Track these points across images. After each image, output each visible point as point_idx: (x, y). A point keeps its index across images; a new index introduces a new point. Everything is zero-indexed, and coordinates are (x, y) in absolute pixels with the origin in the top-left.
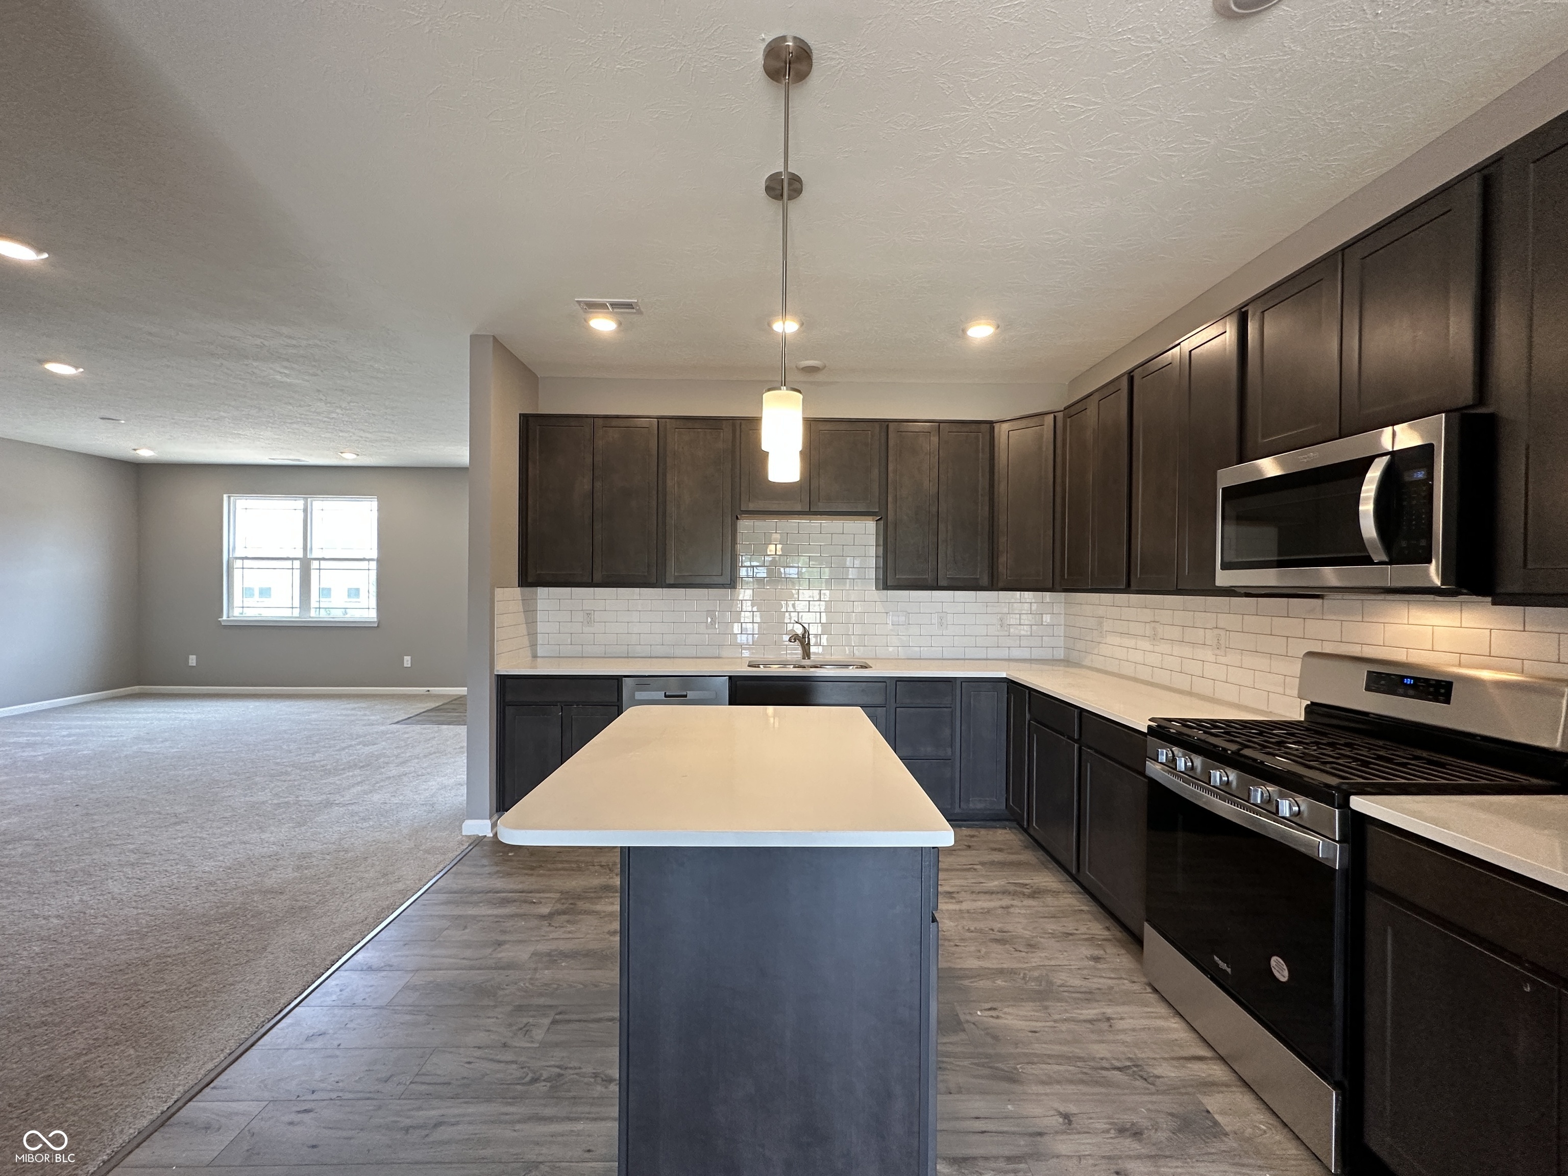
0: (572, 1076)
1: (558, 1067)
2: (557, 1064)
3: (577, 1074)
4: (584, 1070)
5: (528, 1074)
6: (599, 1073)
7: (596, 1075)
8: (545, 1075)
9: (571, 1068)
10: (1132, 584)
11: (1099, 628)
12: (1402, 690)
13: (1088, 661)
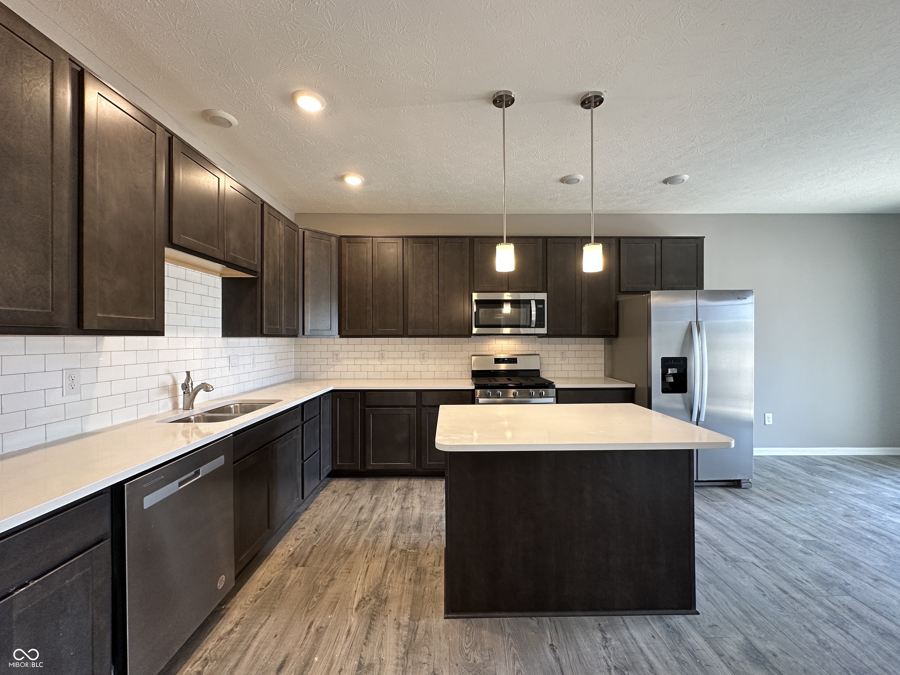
3: (610, 658)
6: (603, 646)
7: (605, 647)
10: (410, 332)
11: (335, 357)
12: (505, 362)
13: (324, 376)
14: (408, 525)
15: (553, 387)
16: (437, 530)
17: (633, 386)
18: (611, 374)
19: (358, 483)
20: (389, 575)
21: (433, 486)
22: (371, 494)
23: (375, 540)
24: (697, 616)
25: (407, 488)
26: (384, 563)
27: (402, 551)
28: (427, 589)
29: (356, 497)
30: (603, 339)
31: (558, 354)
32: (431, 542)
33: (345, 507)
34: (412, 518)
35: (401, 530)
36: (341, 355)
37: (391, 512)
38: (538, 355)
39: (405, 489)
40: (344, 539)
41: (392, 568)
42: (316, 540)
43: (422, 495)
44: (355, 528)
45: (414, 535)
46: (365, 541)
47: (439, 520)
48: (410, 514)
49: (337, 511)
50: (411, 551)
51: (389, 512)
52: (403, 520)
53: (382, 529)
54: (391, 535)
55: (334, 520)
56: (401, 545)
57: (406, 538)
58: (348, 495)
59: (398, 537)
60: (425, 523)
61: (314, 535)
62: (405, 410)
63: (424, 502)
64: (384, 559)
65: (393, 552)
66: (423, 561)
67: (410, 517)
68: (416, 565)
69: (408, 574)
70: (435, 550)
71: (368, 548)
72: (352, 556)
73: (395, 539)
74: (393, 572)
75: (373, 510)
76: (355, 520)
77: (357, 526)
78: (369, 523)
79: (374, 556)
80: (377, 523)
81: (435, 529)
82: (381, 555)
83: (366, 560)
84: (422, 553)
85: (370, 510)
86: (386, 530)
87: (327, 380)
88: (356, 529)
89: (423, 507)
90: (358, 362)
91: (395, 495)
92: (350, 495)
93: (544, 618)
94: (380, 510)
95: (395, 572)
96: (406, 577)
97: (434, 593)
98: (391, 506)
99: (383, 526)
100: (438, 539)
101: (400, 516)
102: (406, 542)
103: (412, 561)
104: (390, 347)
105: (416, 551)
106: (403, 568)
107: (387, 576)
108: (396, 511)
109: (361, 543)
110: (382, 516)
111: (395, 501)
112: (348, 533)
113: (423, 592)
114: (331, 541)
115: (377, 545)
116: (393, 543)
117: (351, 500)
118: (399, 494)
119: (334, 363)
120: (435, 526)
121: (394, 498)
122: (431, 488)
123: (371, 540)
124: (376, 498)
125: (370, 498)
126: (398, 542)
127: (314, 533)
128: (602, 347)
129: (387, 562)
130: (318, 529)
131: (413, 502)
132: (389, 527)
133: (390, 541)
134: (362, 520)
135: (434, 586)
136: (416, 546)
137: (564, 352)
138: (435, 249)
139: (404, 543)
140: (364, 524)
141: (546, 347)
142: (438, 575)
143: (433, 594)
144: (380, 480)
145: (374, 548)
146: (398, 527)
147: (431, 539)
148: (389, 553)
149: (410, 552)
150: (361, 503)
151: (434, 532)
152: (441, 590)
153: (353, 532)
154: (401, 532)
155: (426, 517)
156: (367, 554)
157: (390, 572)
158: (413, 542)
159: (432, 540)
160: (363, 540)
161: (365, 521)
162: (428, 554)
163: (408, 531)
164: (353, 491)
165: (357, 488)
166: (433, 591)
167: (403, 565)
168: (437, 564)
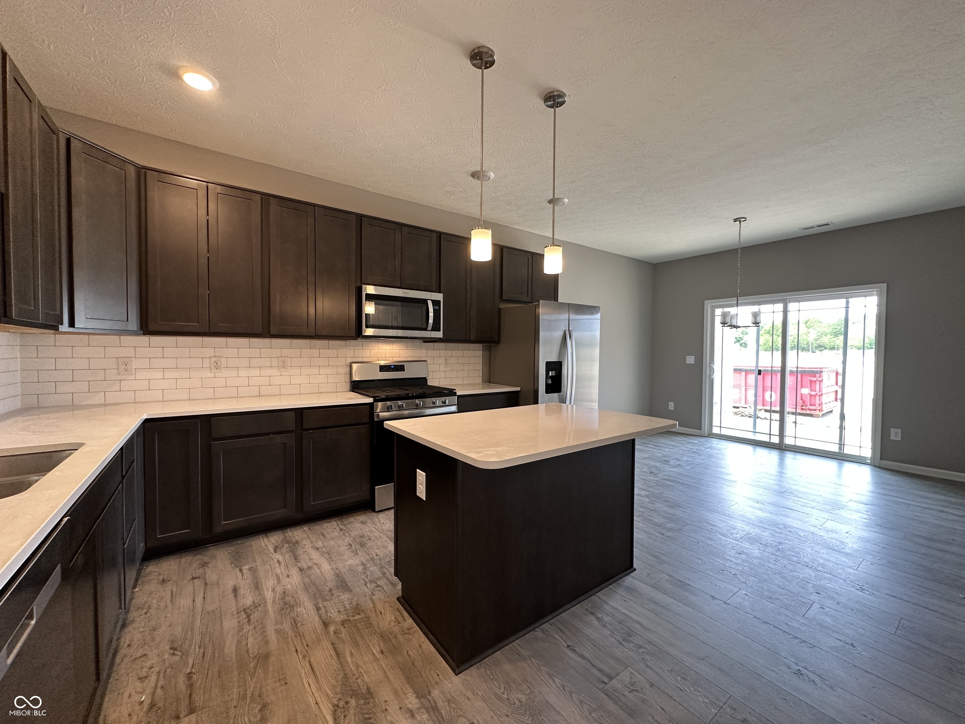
0: (618, 634)
1: (622, 644)
2: (622, 647)
3: (614, 634)
4: (609, 633)
5: (642, 653)
6: (602, 626)
7: (604, 626)
8: (632, 645)
9: (615, 639)
10: (273, 331)
11: (122, 367)
12: (391, 370)
13: (98, 399)
14: (327, 588)
15: (455, 394)
16: (370, 581)
17: (518, 389)
18: (489, 379)
19: (199, 557)
20: (349, 659)
21: (324, 532)
22: (236, 566)
23: (292, 624)
24: (635, 572)
25: (288, 542)
26: (330, 647)
27: (343, 623)
28: (410, 652)
29: (212, 576)
30: (481, 345)
31: (442, 361)
32: (374, 597)
33: (204, 598)
34: (325, 578)
35: (323, 598)
36: (135, 364)
37: (288, 580)
38: (426, 361)
39: (287, 545)
40: (239, 642)
41: (347, 650)
42: (186, 663)
43: (318, 547)
44: (247, 620)
45: (345, 597)
46: (277, 631)
47: (363, 569)
48: (320, 574)
49: (194, 608)
50: (356, 618)
51: (285, 581)
52: (314, 584)
53: (292, 607)
54: (312, 611)
55: (198, 622)
56: (334, 615)
57: (337, 605)
58: (193, 578)
59: (325, 607)
60: (349, 579)
61: (177, 658)
62: (278, 439)
63: (329, 555)
64: (326, 644)
65: (332, 629)
66: (381, 625)
67: (322, 578)
68: (376, 631)
69: (374, 646)
70: (387, 605)
71: (290, 639)
72: (272, 659)
73: (323, 611)
74: (352, 654)
75: (257, 586)
76: (237, 609)
77: (248, 617)
78: (265, 606)
79: (307, 646)
80: (278, 602)
81: (367, 580)
82: (318, 640)
83: (300, 657)
84: (373, 615)
85: (253, 588)
86: (300, 605)
87: (105, 405)
88: (249, 621)
89: (330, 560)
90: (169, 374)
91: (277, 557)
92: (199, 578)
93: (544, 625)
94: (269, 584)
95: (353, 651)
96: (375, 652)
97: (423, 653)
98: (281, 572)
99: (292, 602)
100: (379, 590)
101: (307, 580)
102: (341, 610)
103: (367, 628)
104: (232, 352)
105: (362, 615)
106: (361, 643)
107: (347, 663)
108: (294, 576)
109: (272, 637)
110: (279, 589)
111: (283, 564)
112: (239, 631)
113: (409, 659)
114: (216, 655)
115: (301, 629)
116: (324, 618)
117: (206, 584)
118: (282, 554)
119: (119, 378)
120: (364, 578)
121: (278, 561)
122: (323, 535)
123: (287, 626)
124: (250, 569)
125: (238, 572)
126: (329, 614)
127: (173, 654)
128: (480, 353)
129: (333, 644)
130: (175, 645)
131: (311, 557)
132: (302, 600)
133: (317, 618)
134: (251, 606)
135: (417, 645)
136: (357, 609)
137: (447, 358)
138: (311, 220)
139: (339, 612)
140: (258, 610)
141: (431, 353)
142: (411, 631)
143: (423, 655)
144: (237, 544)
145: (299, 635)
146: (315, 595)
147: (370, 594)
148: (328, 633)
149: (354, 620)
150: (230, 584)
151: (368, 585)
152: (428, 647)
153: (247, 628)
154: (324, 600)
155: (343, 570)
156: (295, 647)
157: (348, 655)
158: (350, 607)
159: (373, 594)
160: (273, 631)
161: (255, 606)
162: (381, 613)
163: (332, 595)
164: (201, 570)
165: (204, 565)
166: (420, 652)
167: (358, 638)
168: (400, 619)
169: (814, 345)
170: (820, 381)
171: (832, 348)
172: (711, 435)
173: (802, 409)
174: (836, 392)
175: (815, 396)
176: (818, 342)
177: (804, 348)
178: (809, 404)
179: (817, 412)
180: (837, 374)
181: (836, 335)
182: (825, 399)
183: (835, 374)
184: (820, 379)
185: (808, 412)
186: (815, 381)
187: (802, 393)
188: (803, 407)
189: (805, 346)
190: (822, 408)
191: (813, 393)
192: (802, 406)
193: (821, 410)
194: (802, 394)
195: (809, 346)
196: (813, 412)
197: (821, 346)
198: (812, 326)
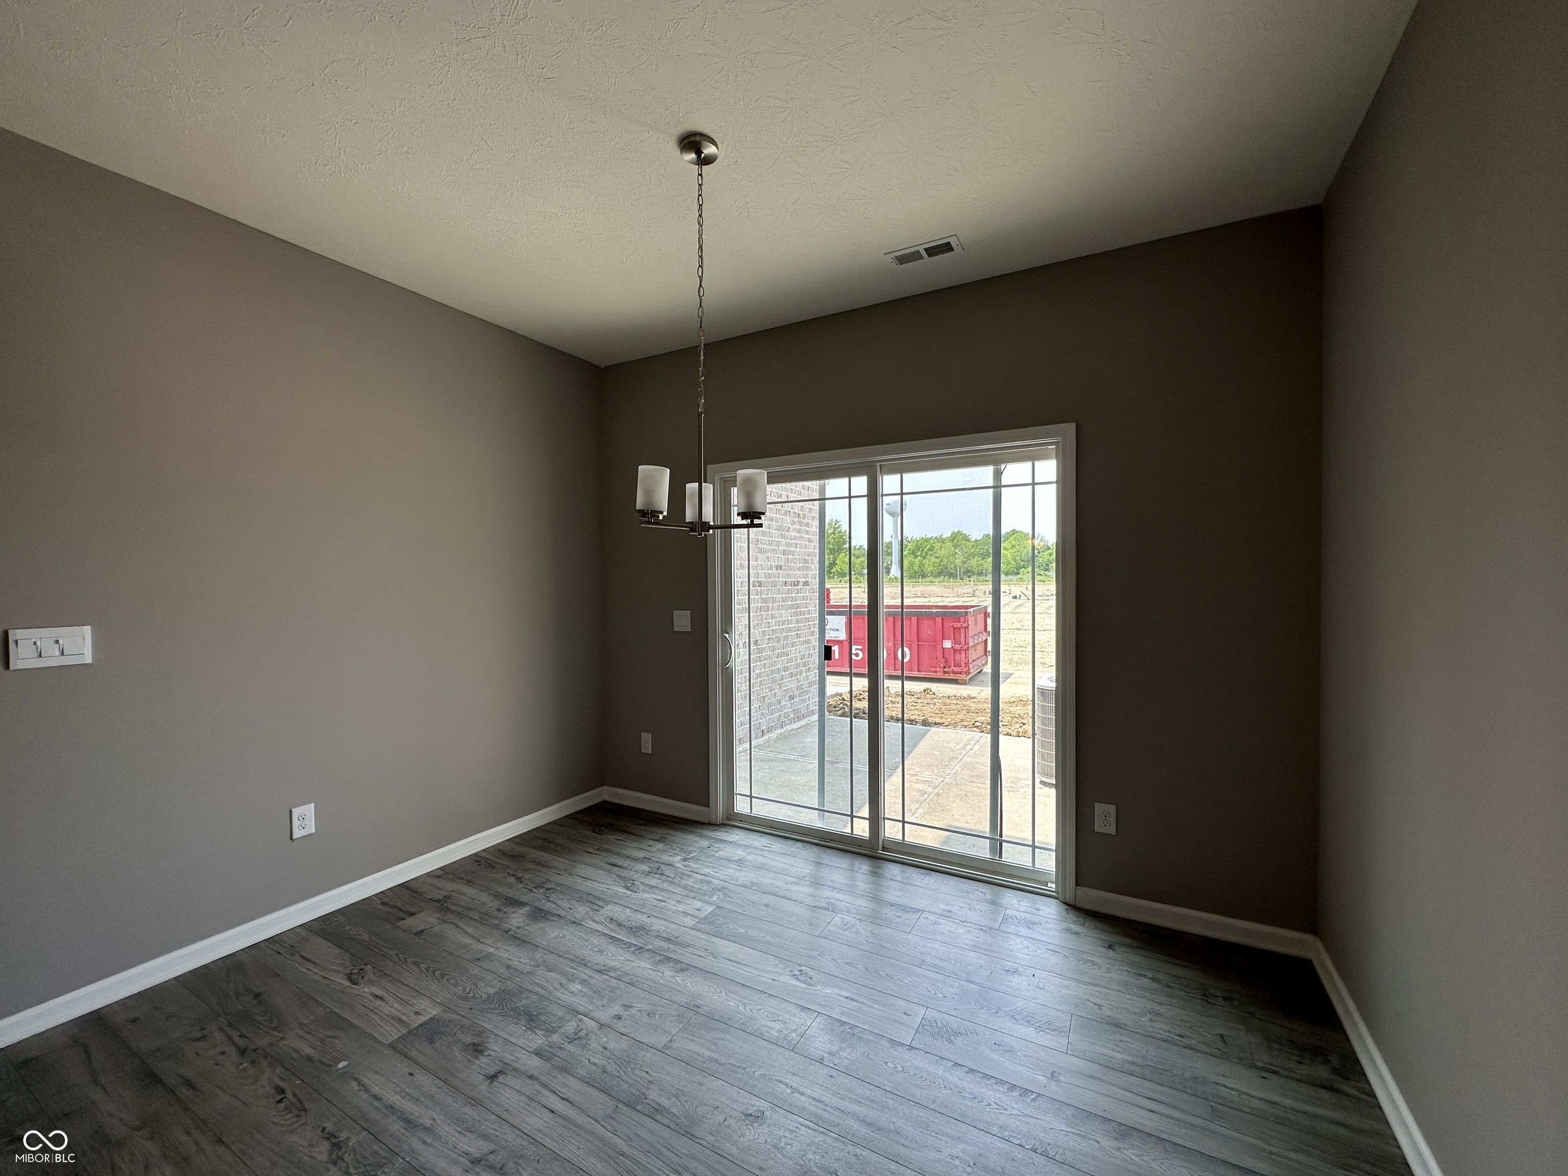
169: (962, 570)
170: (965, 628)
171: (980, 574)
172: (732, 821)
173: (945, 672)
174: (986, 641)
175: (960, 651)
176: (966, 566)
177: (952, 573)
178: (953, 665)
179: (963, 677)
180: (986, 615)
181: (984, 556)
182: (973, 655)
183: (983, 615)
184: (965, 625)
185: (952, 676)
186: (960, 628)
187: (944, 646)
188: (945, 670)
189: (953, 571)
190: (969, 669)
191: (957, 647)
192: (945, 667)
193: (968, 673)
194: (943, 648)
195: (957, 571)
196: (958, 677)
197: (968, 571)
198: (960, 545)
